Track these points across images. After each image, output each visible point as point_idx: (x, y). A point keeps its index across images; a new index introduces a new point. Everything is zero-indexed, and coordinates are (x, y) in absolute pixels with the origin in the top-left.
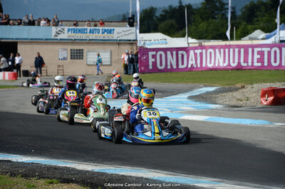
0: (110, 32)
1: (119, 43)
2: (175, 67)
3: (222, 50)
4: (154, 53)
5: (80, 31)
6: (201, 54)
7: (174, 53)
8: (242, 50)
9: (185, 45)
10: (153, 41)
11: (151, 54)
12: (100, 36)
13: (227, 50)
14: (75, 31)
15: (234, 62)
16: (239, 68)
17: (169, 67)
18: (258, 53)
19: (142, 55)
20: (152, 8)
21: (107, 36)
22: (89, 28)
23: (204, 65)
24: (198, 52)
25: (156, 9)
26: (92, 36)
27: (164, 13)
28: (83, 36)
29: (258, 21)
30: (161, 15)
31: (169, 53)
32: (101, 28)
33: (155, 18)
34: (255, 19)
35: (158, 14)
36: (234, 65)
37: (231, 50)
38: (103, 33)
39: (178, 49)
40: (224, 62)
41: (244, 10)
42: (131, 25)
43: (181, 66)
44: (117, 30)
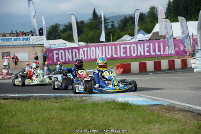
0: (27, 39)
1: (34, 46)
2: (71, 60)
3: (100, 48)
4: (57, 52)
5: (7, 40)
6: (87, 51)
7: (70, 51)
8: (113, 47)
9: (77, 46)
10: (57, 45)
11: (55, 52)
12: (21, 43)
13: (103, 47)
14: (3, 40)
15: (108, 55)
16: (112, 59)
17: (67, 60)
18: (124, 48)
19: (49, 54)
20: (57, 24)
21: (25, 42)
22: (13, 38)
23: (89, 58)
24: (85, 49)
25: (60, 24)
26: (15, 43)
27: (65, 27)
28: (10, 43)
29: (127, 29)
30: (63, 29)
31: (66, 51)
32: (21, 37)
33: (59, 31)
34: (125, 28)
35: (61, 28)
36: (109, 57)
37: (106, 47)
38: (23, 40)
39: (72, 49)
40: (102, 55)
41: (120, 23)
42: (41, 34)
43: (75, 60)
44: (32, 38)
